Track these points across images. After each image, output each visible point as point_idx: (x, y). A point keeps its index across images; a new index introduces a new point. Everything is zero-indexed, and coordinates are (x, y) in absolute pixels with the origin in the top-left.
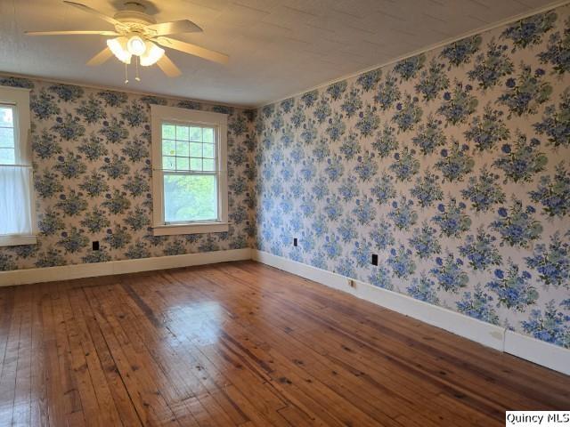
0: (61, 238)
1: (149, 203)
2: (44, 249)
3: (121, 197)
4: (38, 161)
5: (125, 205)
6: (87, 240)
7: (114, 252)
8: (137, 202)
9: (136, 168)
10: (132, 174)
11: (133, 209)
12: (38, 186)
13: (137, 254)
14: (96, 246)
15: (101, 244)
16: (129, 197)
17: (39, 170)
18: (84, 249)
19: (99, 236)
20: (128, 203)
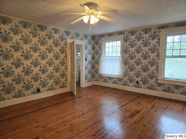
0: (128, 78)
1: (157, 69)
2: (124, 80)
3: (147, 66)
4: (124, 55)
5: (148, 69)
6: (135, 80)
7: (143, 86)
8: (152, 68)
9: (153, 55)
10: (151, 58)
11: (150, 71)
12: (124, 62)
13: (151, 88)
14: (137, 82)
15: (139, 82)
16: (149, 66)
17: (124, 57)
18: (134, 83)
19: (139, 79)
20: (149, 69)
